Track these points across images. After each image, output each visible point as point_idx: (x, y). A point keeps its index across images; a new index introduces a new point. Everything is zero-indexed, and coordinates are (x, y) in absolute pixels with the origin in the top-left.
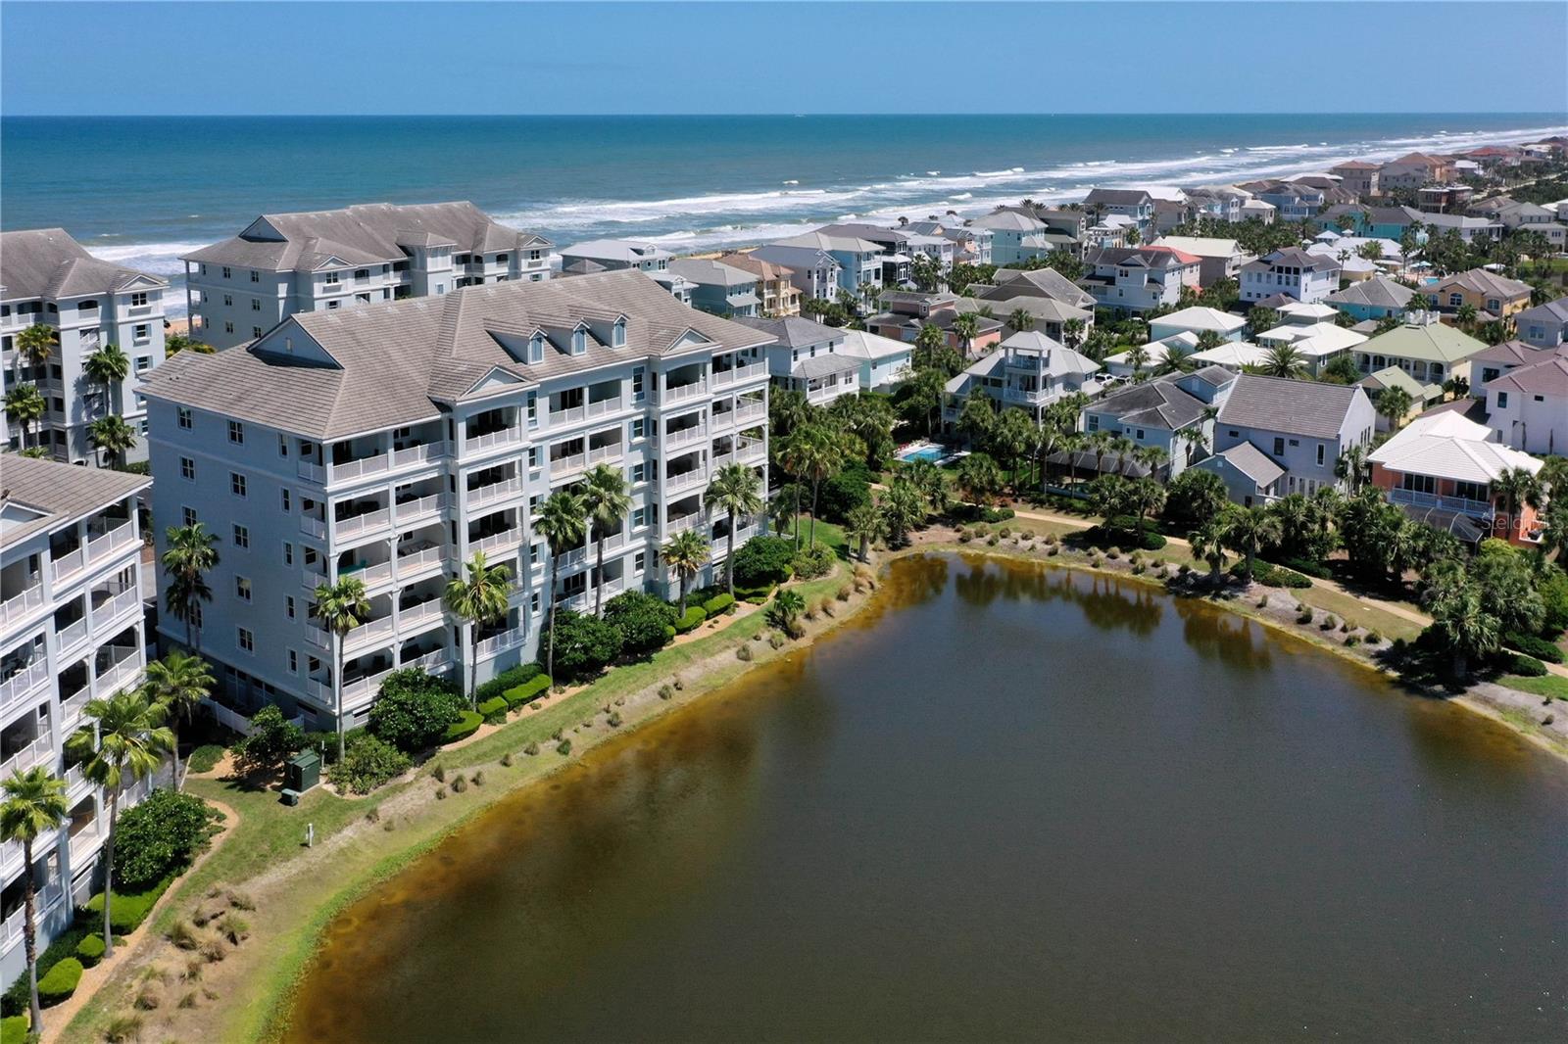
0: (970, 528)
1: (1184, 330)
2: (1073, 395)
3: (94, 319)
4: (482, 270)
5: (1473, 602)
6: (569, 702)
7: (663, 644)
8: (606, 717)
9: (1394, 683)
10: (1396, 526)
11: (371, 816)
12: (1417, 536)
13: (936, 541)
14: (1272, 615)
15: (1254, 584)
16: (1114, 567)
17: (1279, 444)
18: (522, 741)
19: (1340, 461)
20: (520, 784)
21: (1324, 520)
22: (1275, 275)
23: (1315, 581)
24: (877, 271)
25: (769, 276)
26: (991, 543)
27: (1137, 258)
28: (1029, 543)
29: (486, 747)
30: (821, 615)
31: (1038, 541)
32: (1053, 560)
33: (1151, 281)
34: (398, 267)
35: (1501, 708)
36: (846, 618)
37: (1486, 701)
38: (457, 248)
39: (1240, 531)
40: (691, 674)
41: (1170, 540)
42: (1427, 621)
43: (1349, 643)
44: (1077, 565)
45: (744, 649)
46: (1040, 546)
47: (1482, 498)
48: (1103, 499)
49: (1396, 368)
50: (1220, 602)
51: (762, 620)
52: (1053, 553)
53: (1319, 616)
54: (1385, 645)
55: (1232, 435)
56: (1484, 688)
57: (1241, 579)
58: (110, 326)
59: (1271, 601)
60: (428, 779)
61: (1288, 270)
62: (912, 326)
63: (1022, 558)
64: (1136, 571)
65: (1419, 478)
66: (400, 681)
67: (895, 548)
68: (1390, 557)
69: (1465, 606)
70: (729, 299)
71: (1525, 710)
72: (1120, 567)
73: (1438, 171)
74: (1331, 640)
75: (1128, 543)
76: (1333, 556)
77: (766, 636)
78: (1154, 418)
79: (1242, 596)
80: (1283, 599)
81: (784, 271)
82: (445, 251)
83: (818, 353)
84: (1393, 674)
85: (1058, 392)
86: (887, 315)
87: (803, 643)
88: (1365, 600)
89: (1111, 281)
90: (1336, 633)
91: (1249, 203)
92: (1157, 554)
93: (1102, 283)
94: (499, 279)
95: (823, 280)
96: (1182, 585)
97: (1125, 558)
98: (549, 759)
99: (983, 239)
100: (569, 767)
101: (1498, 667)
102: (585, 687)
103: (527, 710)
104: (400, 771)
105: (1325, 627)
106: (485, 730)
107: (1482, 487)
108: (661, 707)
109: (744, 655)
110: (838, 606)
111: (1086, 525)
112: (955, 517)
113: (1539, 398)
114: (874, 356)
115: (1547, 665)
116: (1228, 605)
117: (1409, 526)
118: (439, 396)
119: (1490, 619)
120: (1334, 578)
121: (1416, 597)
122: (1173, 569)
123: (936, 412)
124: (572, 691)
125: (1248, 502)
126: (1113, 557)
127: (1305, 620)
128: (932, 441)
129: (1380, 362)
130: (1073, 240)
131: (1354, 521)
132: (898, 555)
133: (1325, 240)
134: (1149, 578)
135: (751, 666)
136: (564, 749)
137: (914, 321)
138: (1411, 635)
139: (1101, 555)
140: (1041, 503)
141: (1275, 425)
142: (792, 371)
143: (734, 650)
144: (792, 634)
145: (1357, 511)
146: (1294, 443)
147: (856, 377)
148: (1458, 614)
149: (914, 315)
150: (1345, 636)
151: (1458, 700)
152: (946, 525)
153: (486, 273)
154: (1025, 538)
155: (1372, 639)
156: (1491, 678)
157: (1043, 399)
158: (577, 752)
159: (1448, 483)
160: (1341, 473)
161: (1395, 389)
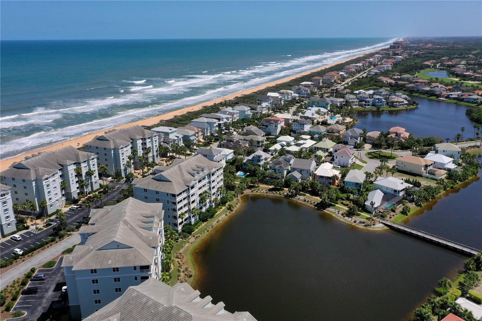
0: (253, 189)
1: (283, 141)
2: (266, 162)
3: (86, 164)
4: (146, 141)
5: (327, 198)
6: (206, 225)
7: (214, 215)
9: (316, 209)
10: (318, 186)
11: (189, 242)
12: (320, 187)
13: (247, 192)
14: (300, 200)
15: (298, 196)
16: (276, 194)
17: (301, 171)
18: (202, 231)
19: (310, 173)
20: (204, 236)
21: (308, 184)
22: (299, 125)
23: (307, 194)
24: (217, 126)
25: (197, 131)
26: (257, 192)
27: (272, 121)
28: (263, 191)
29: (198, 232)
30: (235, 207)
31: (264, 191)
32: (267, 194)
33: (275, 126)
35: (330, 211)
36: (238, 207)
37: (328, 211)
39: (296, 188)
40: (220, 219)
41: (285, 189)
42: (321, 200)
43: (311, 204)
44: (271, 194)
45: (226, 214)
46: (265, 192)
47: (331, 179)
48: (275, 183)
49: (320, 151)
50: (293, 199)
51: (227, 209)
52: (267, 193)
53: (307, 200)
54: (316, 203)
55: (294, 169)
56: (328, 209)
57: (296, 195)
58: (89, 165)
59: (300, 198)
60: (192, 237)
61: (302, 124)
62: (231, 144)
63: (262, 194)
64: (280, 195)
65: (322, 176)
66: (186, 224)
67: (242, 194)
68: (317, 190)
69: (325, 198)
70: (190, 138)
71: (333, 211)
72: (278, 194)
73: (335, 77)
74: (309, 203)
75: (279, 190)
76: (309, 189)
77: (228, 212)
78: (281, 167)
79: (296, 197)
80: (302, 198)
81: (200, 130)
82: (140, 139)
83: (218, 155)
84: (316, 208)
85: (264, 161)
86: (225, 141)
87: (234, 212)
88: (313, 197)
89: (267, 126)
90: (309, 202)
91: (293, 94)
92: (283, 191)
93: (265, 127)
95: (207, 130)
96: (287, 196)
97: (278, 192)
98: (206, 233)
99: (237, 113)
100: (209, 233)
101: (330, 205)
102: (207, 222)
103: (201, 226)
104: (189, 236)
105: (308, 202)
106: (196, 230)
107: (330, 177)
108: (218, 224)
109: (226, 215)
110: (237, 205)
111: (272, 187)
112: (250, 187)
113: (342, 157)
114: (227, 154)
115: (336, 205)
116: (294, 199)
117: (320, 185)
118: (186, 185)
119: (329, 200)
120: (309, 194)
121: (320, 196)
122: (286, 194)
123: (242, 165)
124: (205, 223)
125: (297, 181)
126: (276, 192)
127: (305, 201)
128: (242, 171)
129: (318, 149)
130: (256, 112)
131: (312, 185)
132: (242, 195)
133: (309, 109)
134: (282, 196)
135: (228, 216)
136: (208, 231)
137: (231, 143)
138: (319, 202)
139: (275, 192)
140: (263, 183)
141: (300, 168)
143: (224, 214)
144: (232, 211)
145: (313, 183)
146: (303, 170)
147: (225, 159)
148: (325, 199)
149: (231, 141)
150: (310, 203)
151: (324, 211)
152: (249, 189)
154: (262, 190)
155: (314, 203)
156: (329, 207)
157: (262, 163)
158: (210, 231)
159: (326, 177)
160: (310, 175)
161: (320, 156)
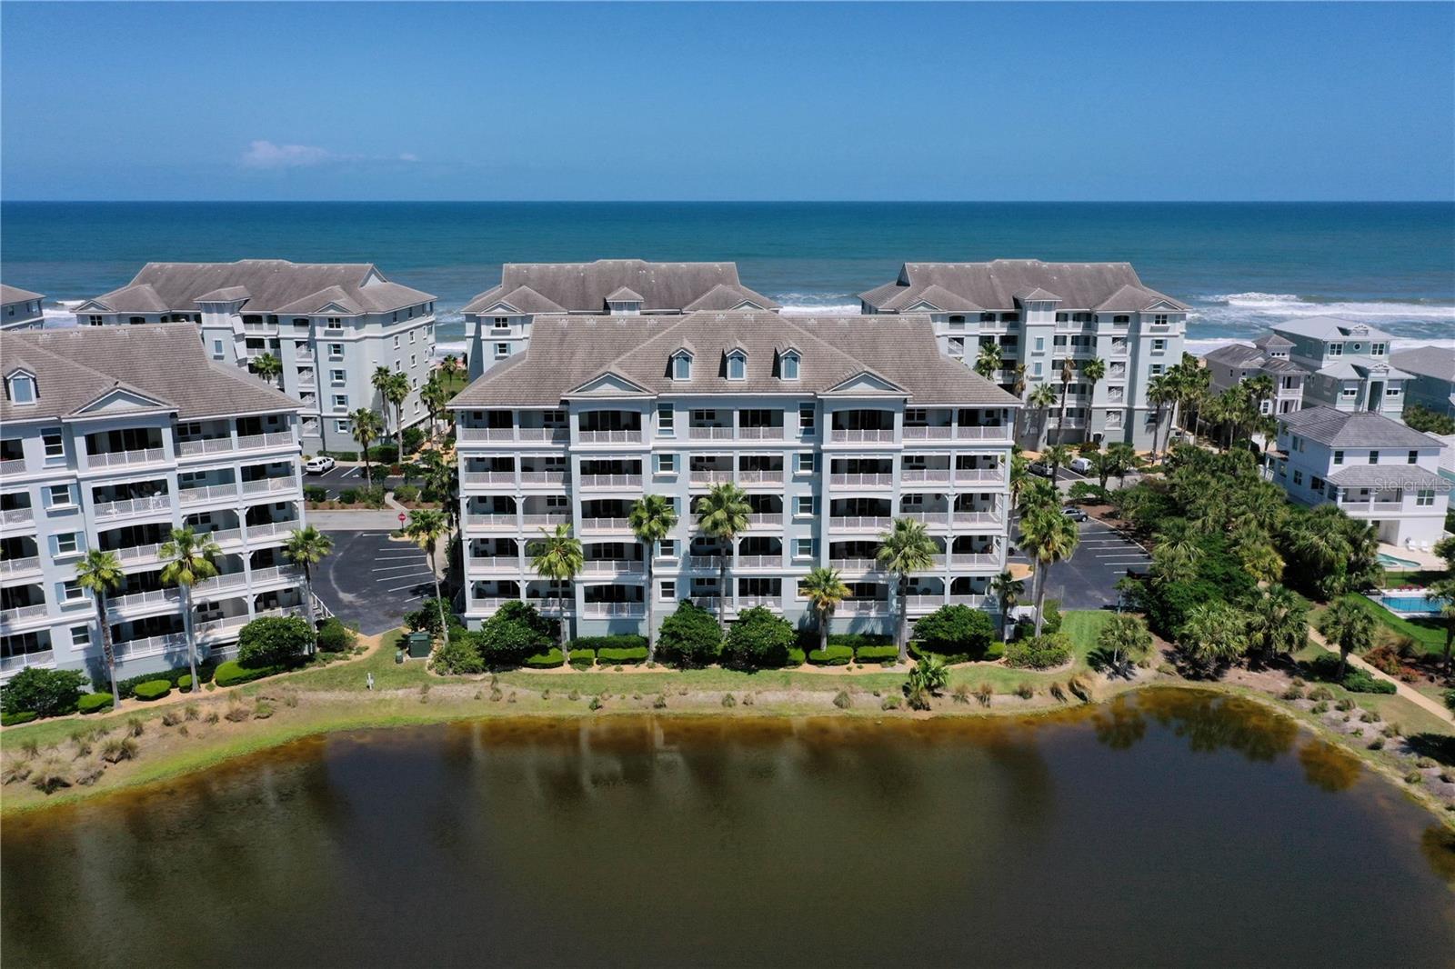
6: (646, 675)
7: (783, 665)
8: (655, 697)
13: (1254, 685)
20: (536, 713)
28: (1361, 726)
31: (1377, 727)
34: (1006, 317)
38: (1062, 305)
40: (772, 697)
46: (1370, 734)
51: (902, 681)
52: (1375, 747)
63: (1333, 739)
67: (1191, 677)
77: (887, 696)
82: (1049, 307)
94: (1115, 340)
98: (576, 707)
102: (677, 671)
103: (611, 669)
106: (564, 670)
108: (711, 710)
109: (843, 702)
124: (661, 669)
132: (1186, 684)
135: (836, 712)
142: (1329, 474)
143: (835, 695)
153: (1098, 333)
154: (1363, 718)
158: (604, 712)
